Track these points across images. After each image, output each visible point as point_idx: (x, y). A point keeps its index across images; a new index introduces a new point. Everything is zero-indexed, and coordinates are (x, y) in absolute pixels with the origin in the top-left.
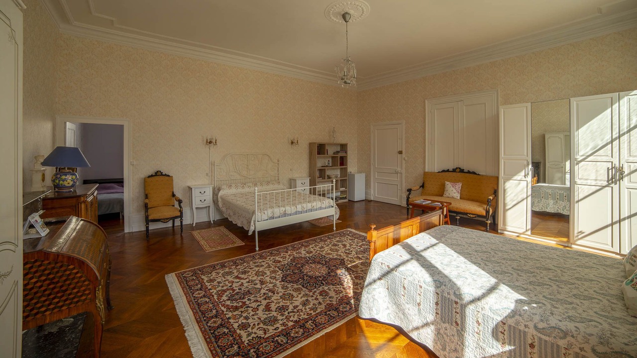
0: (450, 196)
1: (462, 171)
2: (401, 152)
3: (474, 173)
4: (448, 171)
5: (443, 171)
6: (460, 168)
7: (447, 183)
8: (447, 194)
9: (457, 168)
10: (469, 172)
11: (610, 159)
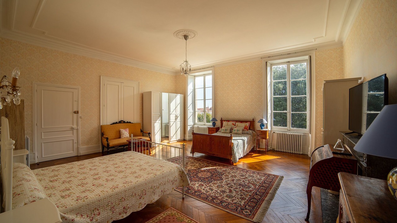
0: (125, 137)
1: (124, 122)
2: (77, 112)
3: (130, 122)
4: (116, 123)
5: (114, 124)
6: (123, 121)
7: (122, 130)
8: (124, 136)
9: (121, 121)
10: (128, 122)
11: (175, 113)
